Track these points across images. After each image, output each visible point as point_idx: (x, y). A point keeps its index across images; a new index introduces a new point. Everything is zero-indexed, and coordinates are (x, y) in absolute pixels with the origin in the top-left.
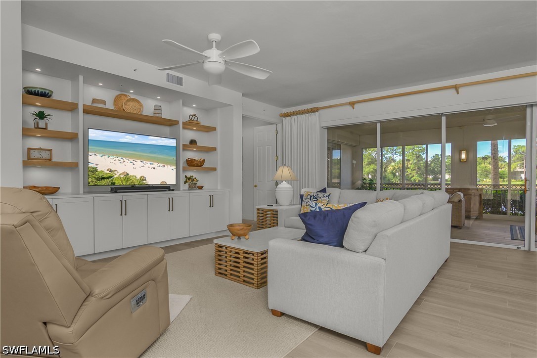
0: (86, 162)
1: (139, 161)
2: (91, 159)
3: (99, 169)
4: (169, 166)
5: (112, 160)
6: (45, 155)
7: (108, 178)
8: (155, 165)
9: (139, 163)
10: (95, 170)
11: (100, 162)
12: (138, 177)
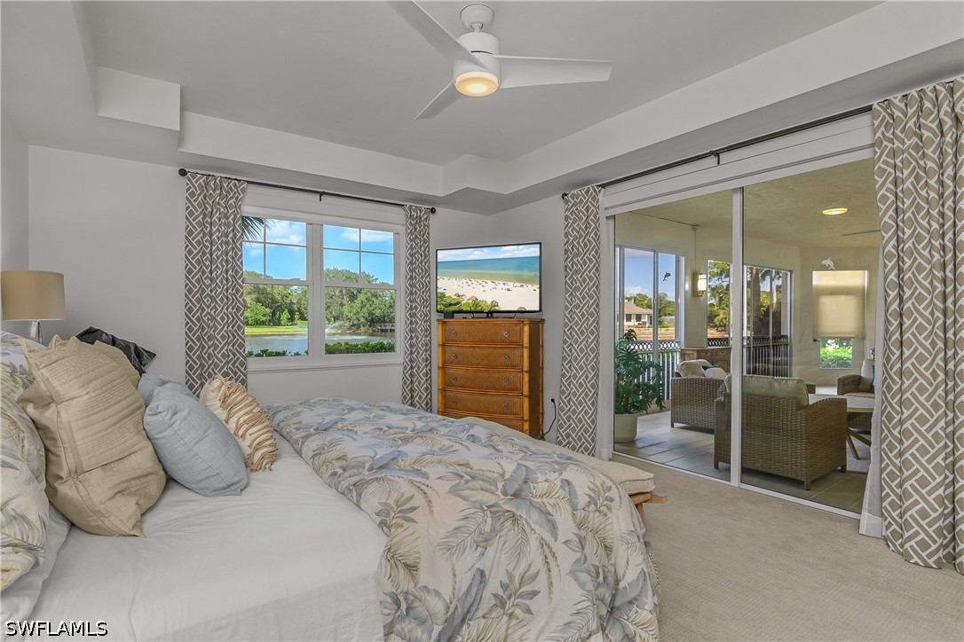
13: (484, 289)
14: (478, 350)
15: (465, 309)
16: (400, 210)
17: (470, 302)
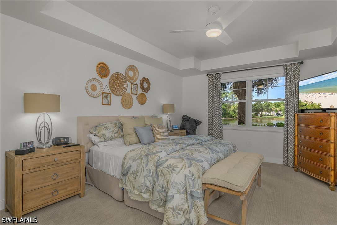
13: (315, 97)
14: (309, 129)
15: (308, 108)
16: (282, 67)
17: (310, 104)
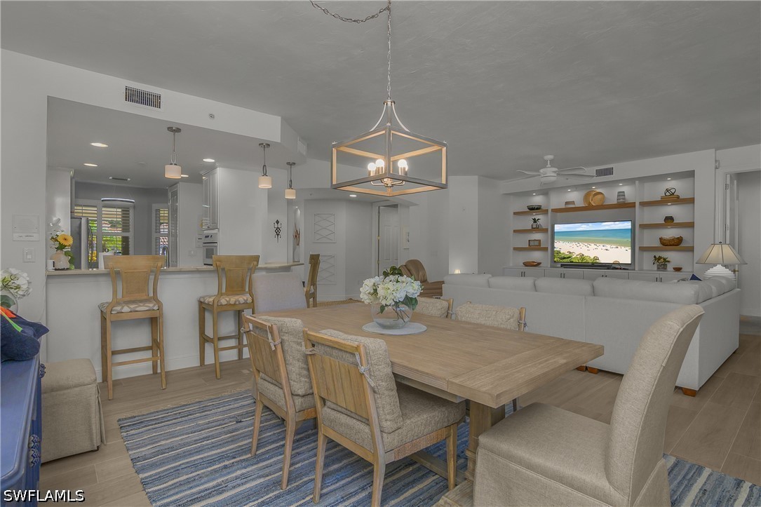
0: (553, 247)
1: (593, 245)
2: (556, 245)
3: (562, 252)
4: (623, 248)
5: (571, 245)
6: (537, 243)
7: (568, 258)
8: (608, 247)
9: (593, 246)
10: (559, 252)
11: (562, 247)
12: (592, 257)
